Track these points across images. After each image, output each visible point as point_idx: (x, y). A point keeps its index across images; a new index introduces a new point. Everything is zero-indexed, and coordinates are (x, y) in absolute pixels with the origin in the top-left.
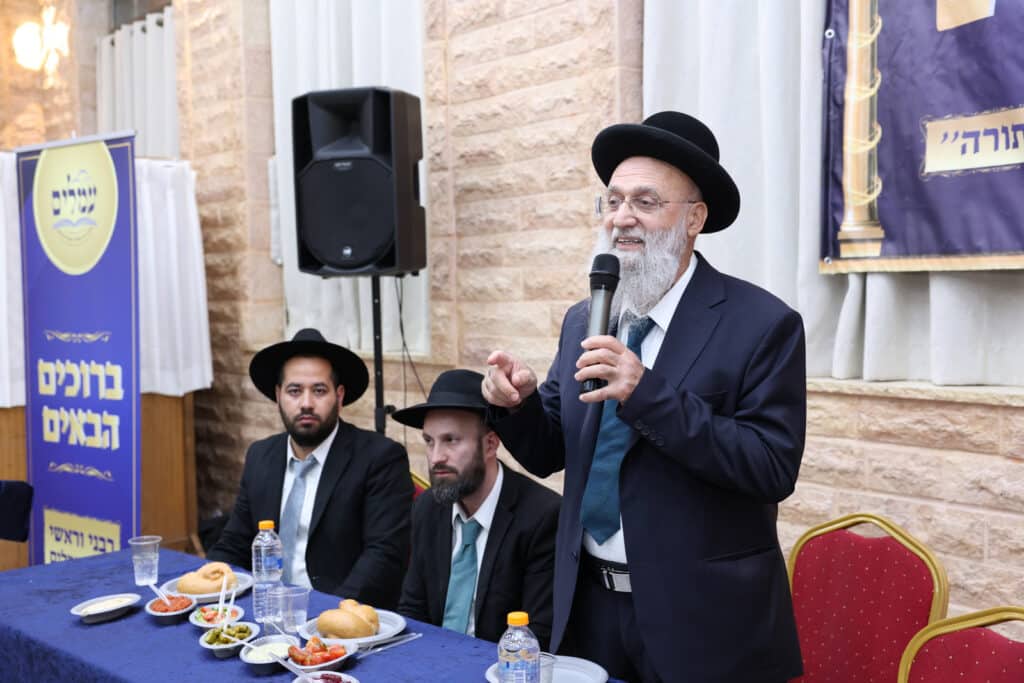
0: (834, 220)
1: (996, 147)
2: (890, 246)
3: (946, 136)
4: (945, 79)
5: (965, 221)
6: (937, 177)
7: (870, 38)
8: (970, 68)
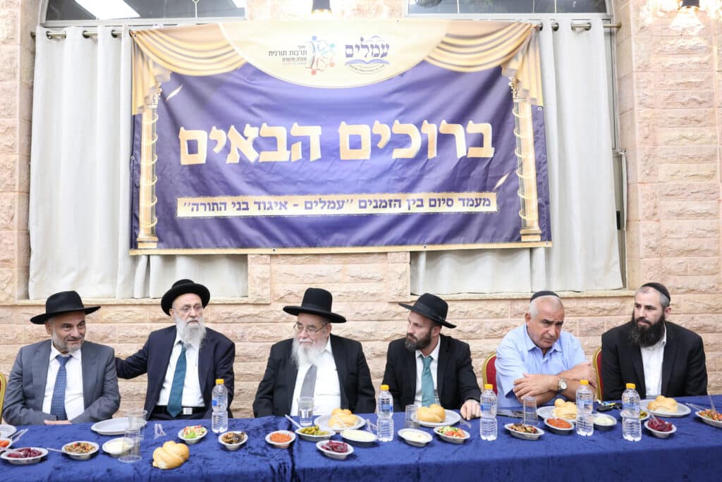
0: (135, 234)
1: (205, 210)
2: (161, 244)
3: (185, 204)
4: (185, 183)
5: (194, 236)
6: (182, 219)
7: (152, 163)
8: (195, 180)
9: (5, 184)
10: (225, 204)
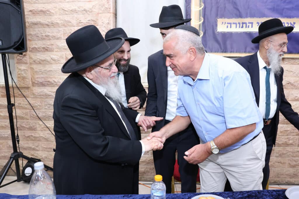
1: (236, 27)
3: (223, 23)
6: (220, 33)
9: (104, 7)
10: (252, 23)
